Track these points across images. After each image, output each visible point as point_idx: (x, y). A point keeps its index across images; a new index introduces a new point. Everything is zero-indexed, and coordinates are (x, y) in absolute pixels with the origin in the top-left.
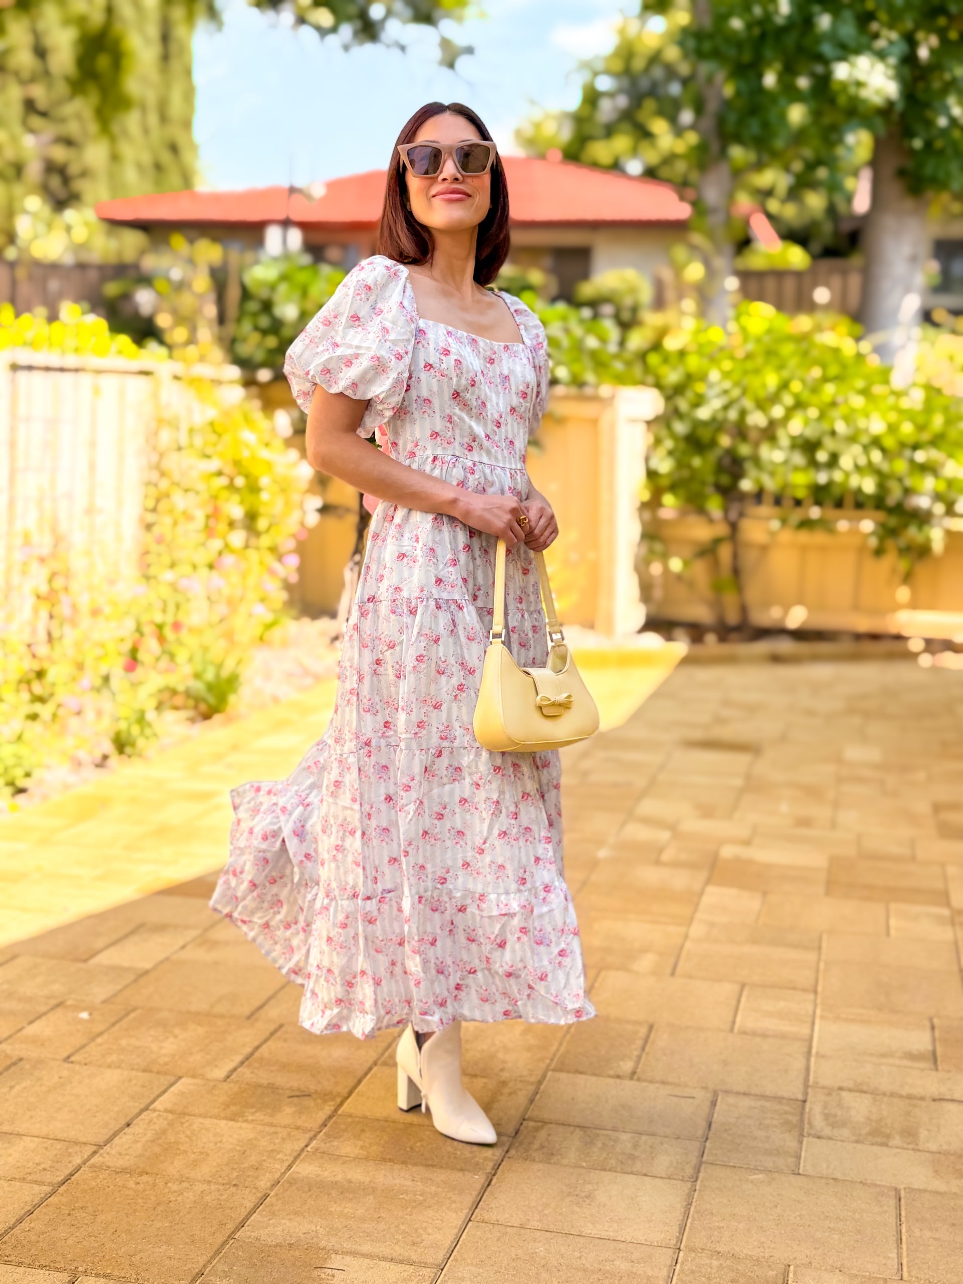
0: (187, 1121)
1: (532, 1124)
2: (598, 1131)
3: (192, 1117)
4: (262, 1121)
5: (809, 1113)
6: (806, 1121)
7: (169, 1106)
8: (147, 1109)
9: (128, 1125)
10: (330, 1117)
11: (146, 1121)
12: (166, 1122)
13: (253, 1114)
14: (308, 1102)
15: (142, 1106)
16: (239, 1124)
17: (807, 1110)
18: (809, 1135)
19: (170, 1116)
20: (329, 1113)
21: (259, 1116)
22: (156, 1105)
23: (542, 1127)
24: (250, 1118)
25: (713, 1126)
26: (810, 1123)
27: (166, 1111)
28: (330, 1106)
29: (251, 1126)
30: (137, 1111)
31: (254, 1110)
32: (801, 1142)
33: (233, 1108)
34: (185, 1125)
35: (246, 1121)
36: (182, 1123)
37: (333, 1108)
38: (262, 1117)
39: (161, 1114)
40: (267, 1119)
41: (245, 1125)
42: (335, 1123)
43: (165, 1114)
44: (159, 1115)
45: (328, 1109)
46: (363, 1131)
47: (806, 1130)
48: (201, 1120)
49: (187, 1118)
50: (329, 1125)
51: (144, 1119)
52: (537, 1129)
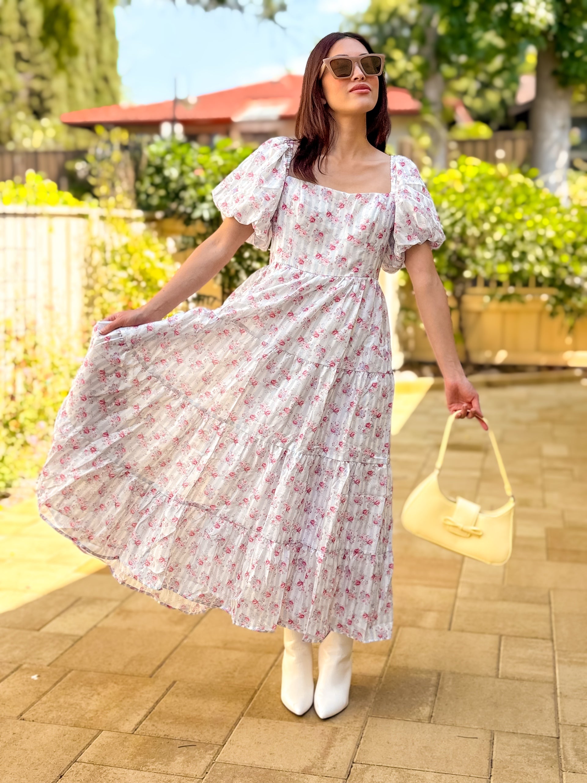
0: (105, 771)
1: (360, 766)
2: (409, 771)
3: (109, 768)
4: (160, 770)
5: (563, 748)
6: (562, 757)
7: (91, 758)
8: (76, 761)
9: (61, 777)
10: (210, 765)
11: (75, 773)
12: (89, 773)
13: (153, 763)
14: (193, 751)
15: (72, 759)
16: (143, 773)
17: (561, 746)
18: (567, 770)
19: (93, 767)
20: (210, 761)
21: (158, 766)
22: (83, 758)
23: (367, 769)
24: (151, 767)
25: (494, 762)
26: (565, 759)
27: (90, 762)
28: (210, 754)
29: (152, 774)
30: (69, 763)
31: (154, 760)
32: (561, 777)
33: (139, 758)
34: (102, 776)
35: (148, 770)
36: (101, 774)
37: (212, 756)
38: (160, 766)
39: (86, 765)
40: (164, 768)
41: (146, 774)
42: (213, 770)
43: (89, 765)
44: (84, 767)
45: (208, 758)
46: (234, 777)
47: (563, 766)
48: (115, 770)
49: (105, 768)
50: (209, 772)
51: (73, 771)
52: (363, 772)
